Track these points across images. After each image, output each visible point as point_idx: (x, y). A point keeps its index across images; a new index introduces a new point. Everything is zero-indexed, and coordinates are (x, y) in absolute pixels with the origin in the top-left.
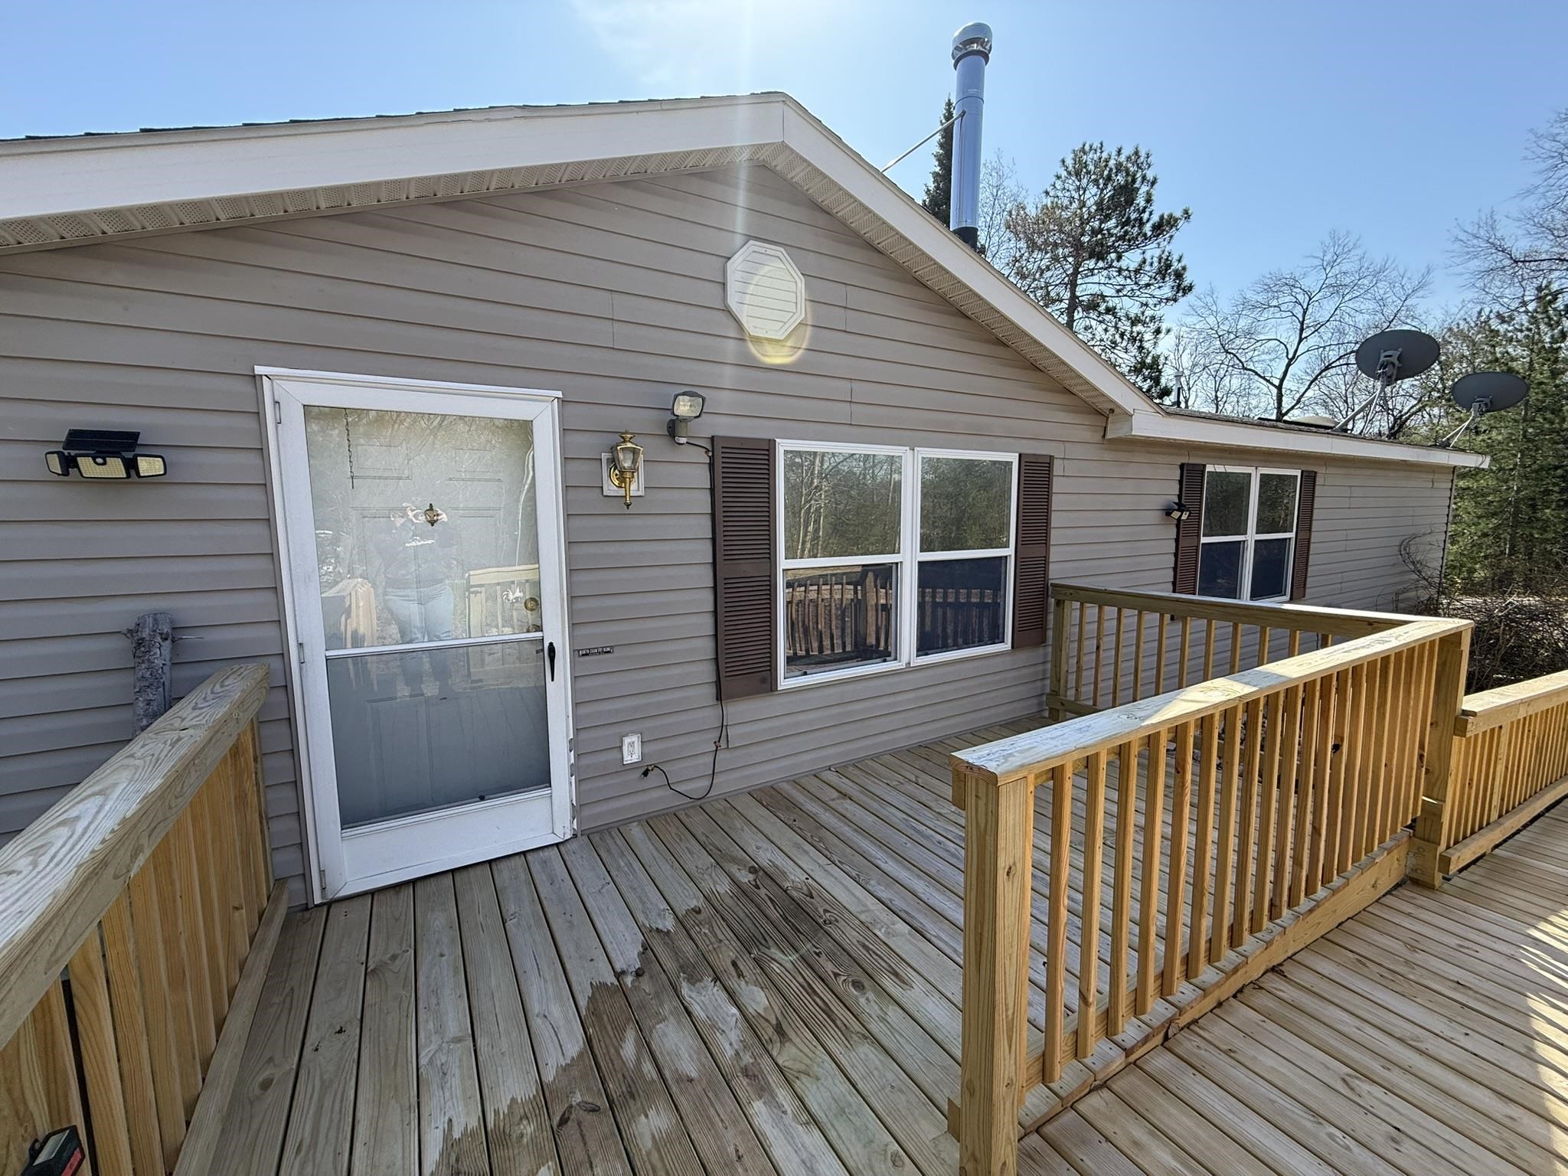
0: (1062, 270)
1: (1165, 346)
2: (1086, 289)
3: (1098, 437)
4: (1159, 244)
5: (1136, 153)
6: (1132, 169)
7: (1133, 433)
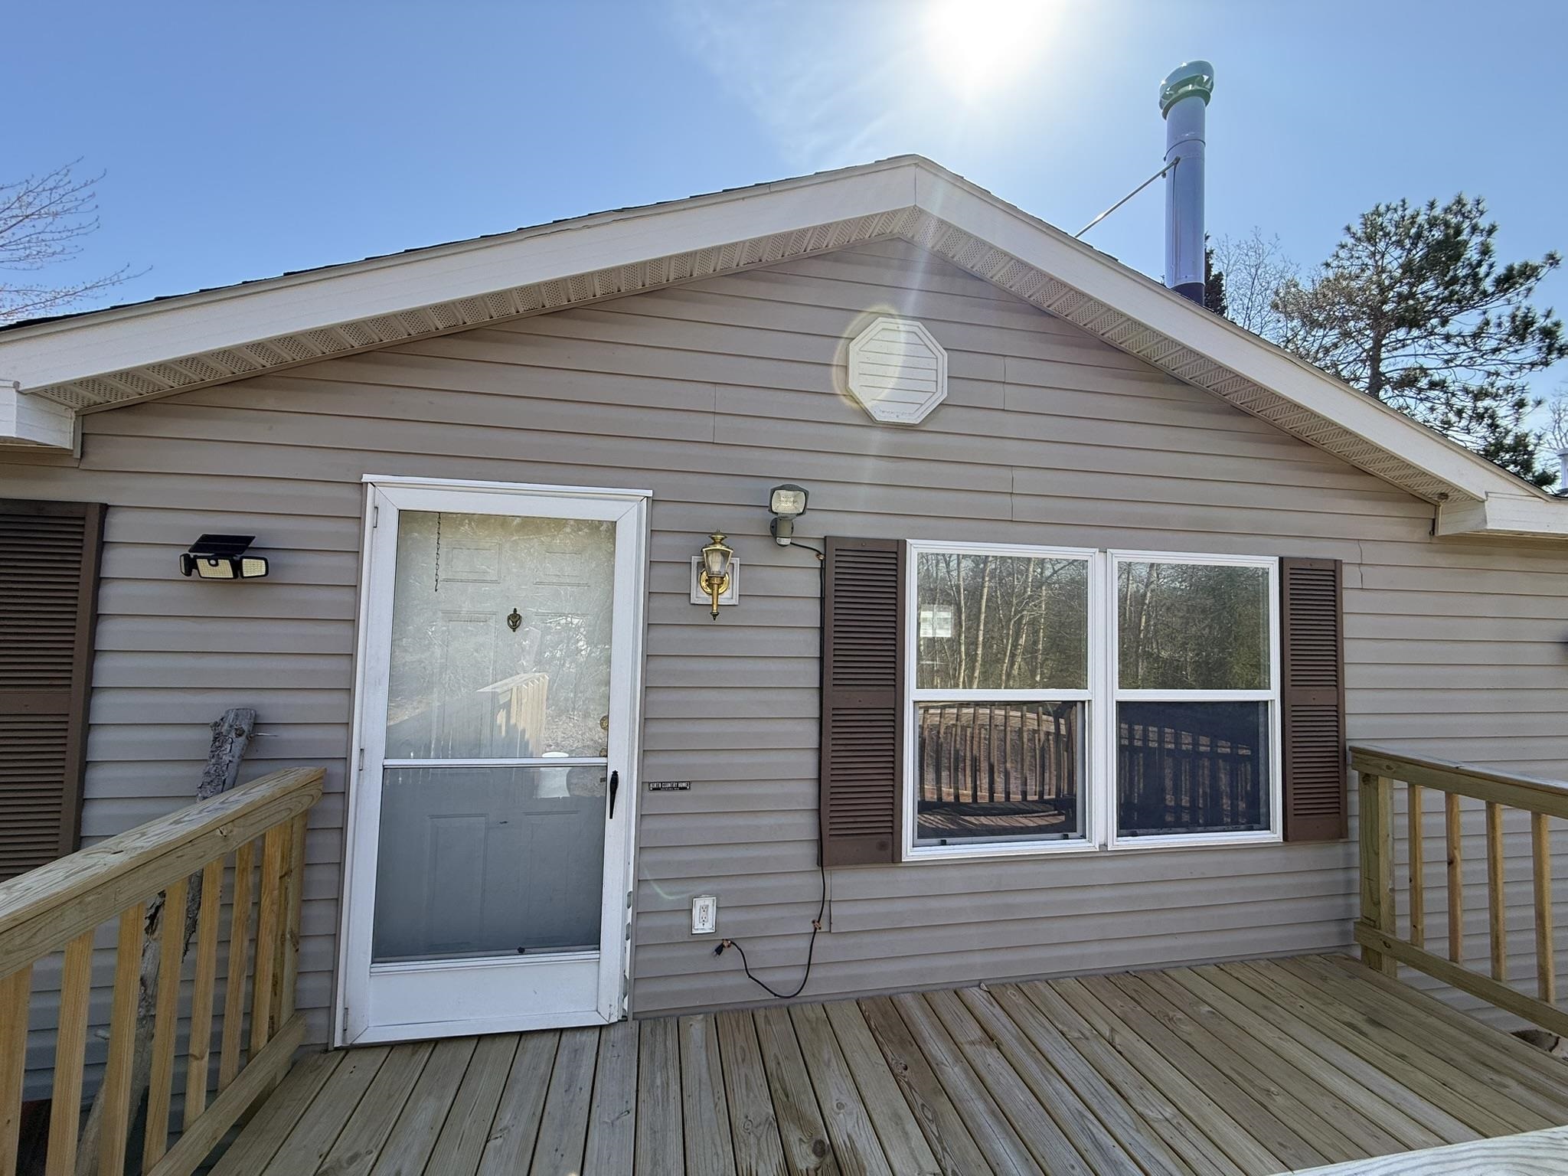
0: (1355, 345)
1: (1533, 422)
2: (1392, 365)
3: (1421, 533)
4: (1509, 301)
5: (1459, 202)
6: (1454, 221)
7: (1490, 526)
